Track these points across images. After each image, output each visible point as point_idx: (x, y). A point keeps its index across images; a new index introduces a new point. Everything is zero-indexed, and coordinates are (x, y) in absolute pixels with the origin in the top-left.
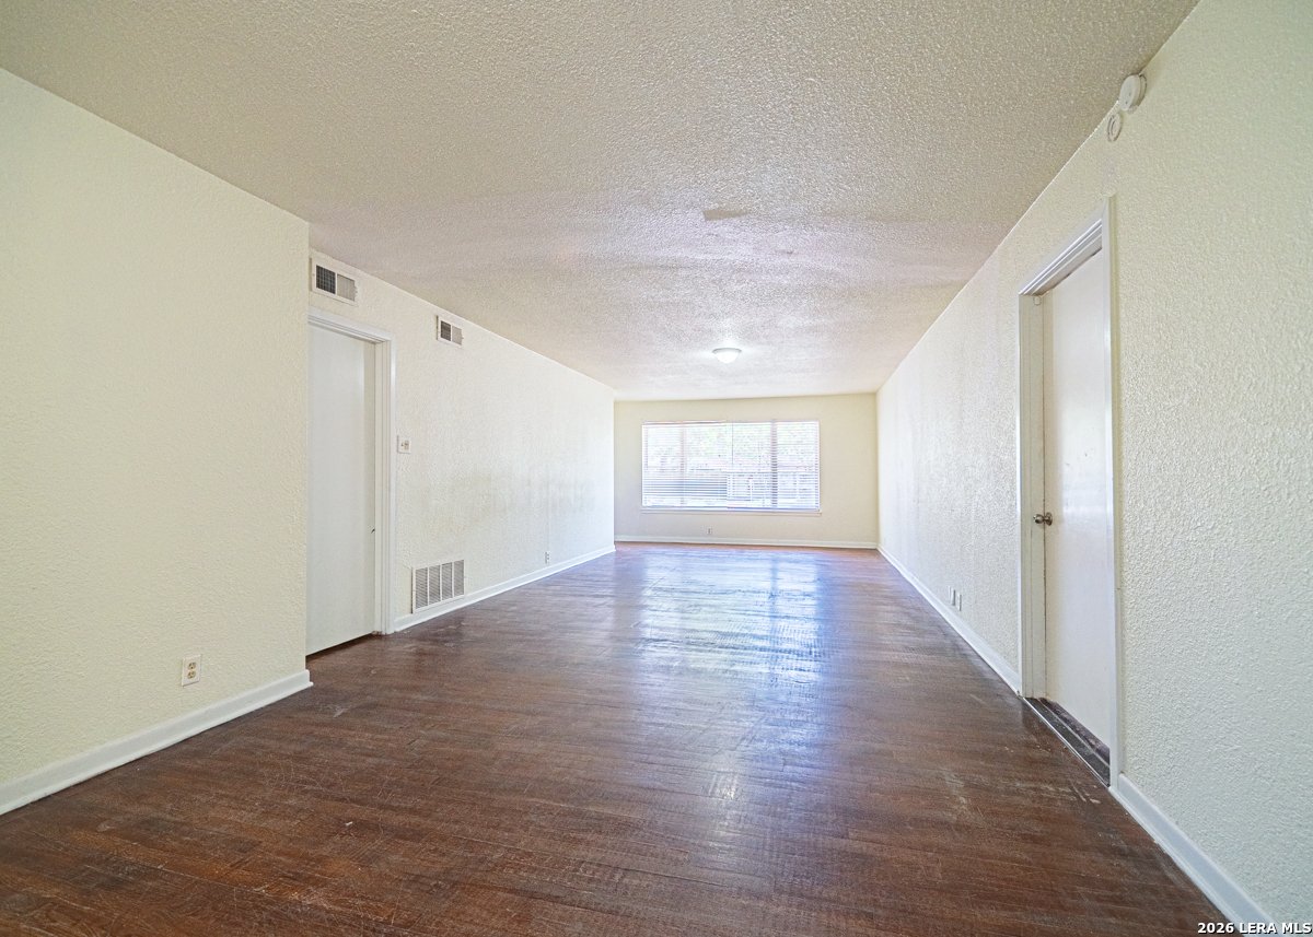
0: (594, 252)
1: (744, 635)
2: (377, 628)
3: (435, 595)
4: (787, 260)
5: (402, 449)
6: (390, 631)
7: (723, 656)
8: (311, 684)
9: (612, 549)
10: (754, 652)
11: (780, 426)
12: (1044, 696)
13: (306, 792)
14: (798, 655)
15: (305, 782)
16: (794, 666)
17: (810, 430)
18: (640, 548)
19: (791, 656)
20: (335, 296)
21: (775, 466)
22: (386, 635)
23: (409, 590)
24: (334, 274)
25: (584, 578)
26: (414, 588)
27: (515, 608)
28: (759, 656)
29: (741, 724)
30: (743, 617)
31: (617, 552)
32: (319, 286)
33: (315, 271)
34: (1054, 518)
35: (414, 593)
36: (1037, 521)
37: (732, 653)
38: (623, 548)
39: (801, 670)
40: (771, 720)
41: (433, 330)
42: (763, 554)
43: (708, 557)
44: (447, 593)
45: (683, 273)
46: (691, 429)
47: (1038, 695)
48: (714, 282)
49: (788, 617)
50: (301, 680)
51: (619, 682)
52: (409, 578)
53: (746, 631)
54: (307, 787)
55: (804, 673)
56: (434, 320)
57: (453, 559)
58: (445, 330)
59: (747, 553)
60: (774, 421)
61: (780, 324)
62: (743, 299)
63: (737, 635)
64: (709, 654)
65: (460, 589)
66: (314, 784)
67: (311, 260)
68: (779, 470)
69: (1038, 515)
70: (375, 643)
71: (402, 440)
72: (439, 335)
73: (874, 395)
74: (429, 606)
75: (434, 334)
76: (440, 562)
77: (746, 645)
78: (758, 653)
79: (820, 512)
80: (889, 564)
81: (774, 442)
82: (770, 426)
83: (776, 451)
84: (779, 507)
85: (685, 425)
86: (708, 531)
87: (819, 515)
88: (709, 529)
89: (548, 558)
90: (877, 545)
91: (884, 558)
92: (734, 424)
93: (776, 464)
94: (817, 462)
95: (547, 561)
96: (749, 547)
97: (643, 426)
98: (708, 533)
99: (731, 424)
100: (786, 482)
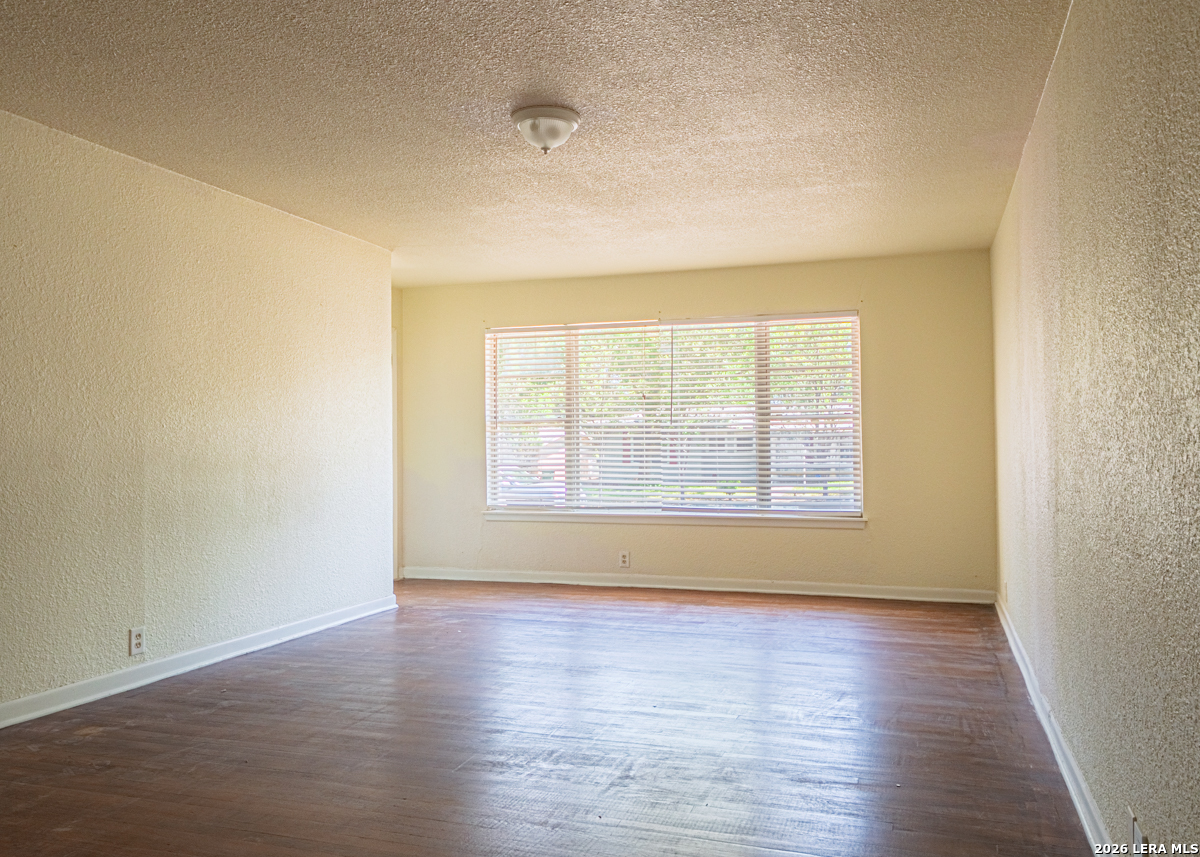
11: (775, 328)
17: (839, 338)
21: (764, 414)
25: (214, 695)
42: (719, 616)
46: (587, 342)
59: (687, 612)
60: (762, 318)
68: (776, 426)
73: (986, 251)
79: (864, 519)
80: (1007, 655)
81: (763, 367)
82: (753, 330)
83: (767, 390)
84: (773, 508)
85: (574, 332)
86: (621, 559)
87: (862, 526)
88: (624, 556)
89: (139, 645)
90: (996, 595)
91: (1004, 634)
92: (675, 327)
93: (768, 414)
94: (857, 409)
95: (134, 650)
96: (702, 598)
97: (488, 336)
98: (621, 564)
99: (669, 327)
100: (788, 453)
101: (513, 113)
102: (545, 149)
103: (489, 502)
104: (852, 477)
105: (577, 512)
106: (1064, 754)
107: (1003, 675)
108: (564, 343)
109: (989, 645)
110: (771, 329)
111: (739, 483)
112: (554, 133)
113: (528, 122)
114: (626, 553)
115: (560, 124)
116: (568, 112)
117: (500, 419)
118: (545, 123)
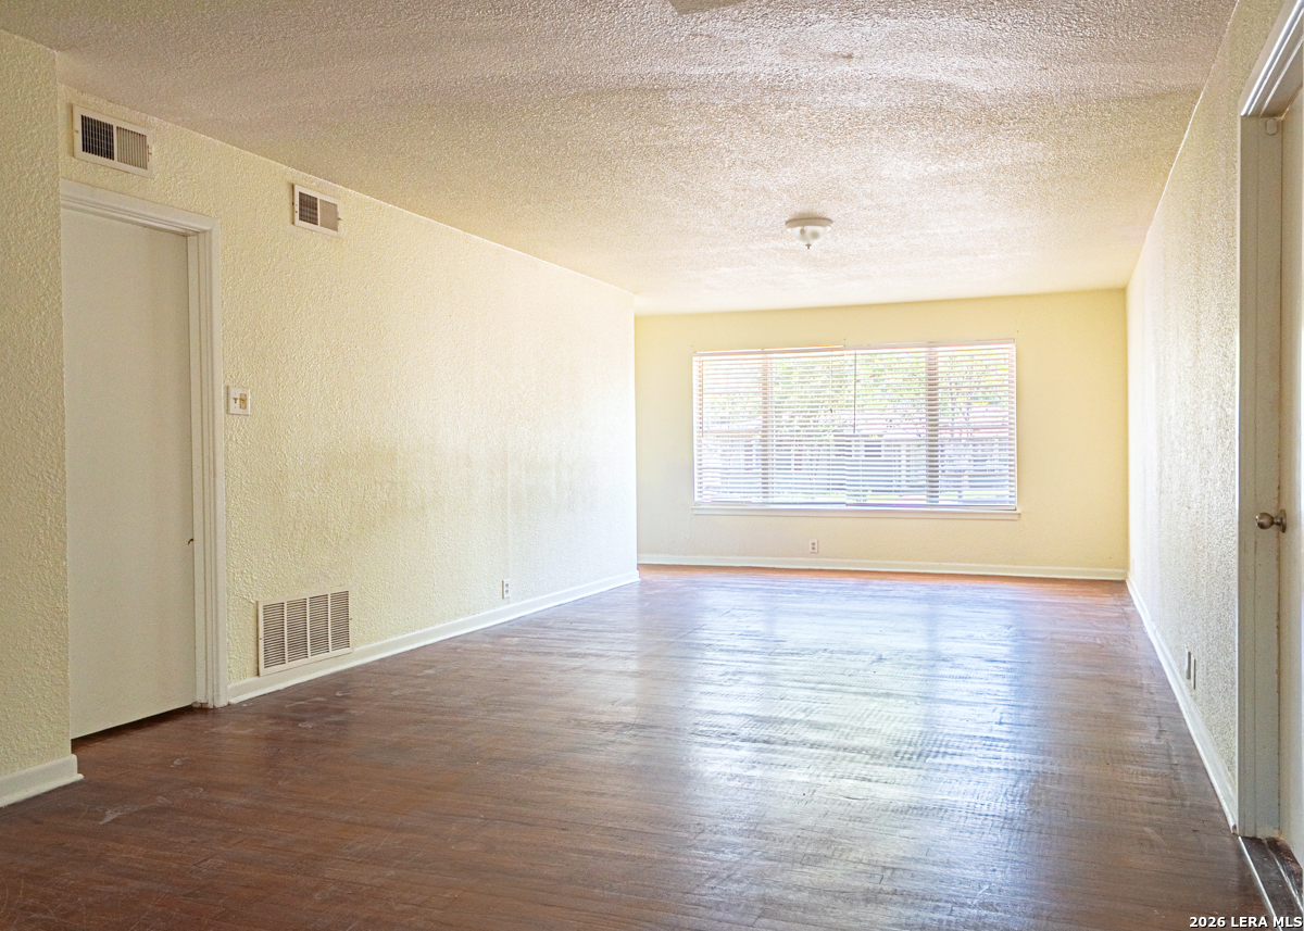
0: (515, 73)
1: (795, 722)
2: (200, 698)
3: (299, 648)
4: (847, 69)
5: (235, 407)
6: (222, 702)
7: (743, 753)
8: (81, 776)
9: (635, 577)
10: (797, 749)
11: (943, 354)
12: (1275, 834)
13: (32, 921)
14: (872, 756)
15: (34, 909)
16: (856, 772)
17: (997, 362)
18: (685, 576)
19: (859, 757)
20: (115, 163)
21: (933, 425)
22: (214, 708)
23: (253, 639)
24: (111, 127)
25: (567, 625)
26: (261, 635)
27: (431, 672)
28: (803, 756)
29: (720, 856)
30: (808, 693)
31: (643, 583)
32: (86, 148)
33: (78, 125)
34: (1288, 522)
35: (261, 643)
36: (1262, 526)
37: (760, 750)
38: (651, 576)
39: (864, 779)
40: (772, 853)
41: (284, 208)
42: (902, 587)
43: (798, 592)
44: (320, 644)
45: (677, 97)
46: (780, 363)
47: (1264, 833)
48: (735, 109)
49: (888, 695)
50: (65, 770)
51: (552, 789)
52: (252, 619)
53: (801, 716)
54: (34, 915)
55: (866, 784)
56: (286, 192)
57: (330, 589)
58: (308, 209)
59: (875, 585)
60: (932, 344)
61: (885, 173)
62: (799, 135)
63: (782, 722)
64: (721, 750)
65: (342, 638)
66: (45, 912)
67: (71, 108)
68: (944, 435)
69: (1263, 515)
70: (200, 720)
71: (235, 393)
72: (297, 216)
73: (1122, 292)
74: (288, 665)
75: (288, 215)
76: (307, 594)
77: (790, 738)
78: (804, 750)
79: (1018, 511)
80: (1132, 609)
81: (932, 385)
82: (924, 354)
83: (935, 400)
84: (940, 503)
85: (769, 356)
86: (811, 546)
87: (1016, 517)
88: (813, 544)
89: (507, 591)
90: (1126, 574)
91: (1131, 597)
92: (858, 352)
93: (937, 425)
94: (1012, 421)
95: (505, 596)
96: (883, 576)
97: (695, 359)
98: (811, 550)
99: (853, 352)
100: (955, 457)
101: (787, 222)
102: (809, 246)
103: (697, 499)
104: (1007, 477)
105: (771, 507)
106: (1162, 648)
107: (1129, 618)
108: (761, 366)
109: (1119, 603)
110: (940, 354)
111: (870, 492)
112: (815, 235)
113: (799, 229)
114: (815, 541)
115: (819, 229)
116: (826, 222)
117: (705, 429)
118: (809, 229)
